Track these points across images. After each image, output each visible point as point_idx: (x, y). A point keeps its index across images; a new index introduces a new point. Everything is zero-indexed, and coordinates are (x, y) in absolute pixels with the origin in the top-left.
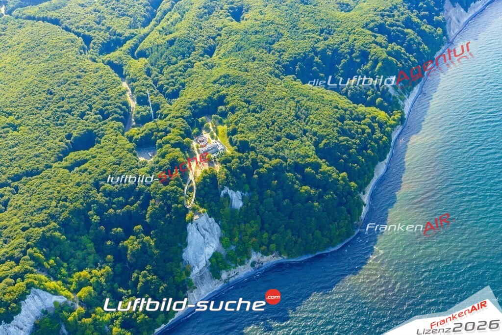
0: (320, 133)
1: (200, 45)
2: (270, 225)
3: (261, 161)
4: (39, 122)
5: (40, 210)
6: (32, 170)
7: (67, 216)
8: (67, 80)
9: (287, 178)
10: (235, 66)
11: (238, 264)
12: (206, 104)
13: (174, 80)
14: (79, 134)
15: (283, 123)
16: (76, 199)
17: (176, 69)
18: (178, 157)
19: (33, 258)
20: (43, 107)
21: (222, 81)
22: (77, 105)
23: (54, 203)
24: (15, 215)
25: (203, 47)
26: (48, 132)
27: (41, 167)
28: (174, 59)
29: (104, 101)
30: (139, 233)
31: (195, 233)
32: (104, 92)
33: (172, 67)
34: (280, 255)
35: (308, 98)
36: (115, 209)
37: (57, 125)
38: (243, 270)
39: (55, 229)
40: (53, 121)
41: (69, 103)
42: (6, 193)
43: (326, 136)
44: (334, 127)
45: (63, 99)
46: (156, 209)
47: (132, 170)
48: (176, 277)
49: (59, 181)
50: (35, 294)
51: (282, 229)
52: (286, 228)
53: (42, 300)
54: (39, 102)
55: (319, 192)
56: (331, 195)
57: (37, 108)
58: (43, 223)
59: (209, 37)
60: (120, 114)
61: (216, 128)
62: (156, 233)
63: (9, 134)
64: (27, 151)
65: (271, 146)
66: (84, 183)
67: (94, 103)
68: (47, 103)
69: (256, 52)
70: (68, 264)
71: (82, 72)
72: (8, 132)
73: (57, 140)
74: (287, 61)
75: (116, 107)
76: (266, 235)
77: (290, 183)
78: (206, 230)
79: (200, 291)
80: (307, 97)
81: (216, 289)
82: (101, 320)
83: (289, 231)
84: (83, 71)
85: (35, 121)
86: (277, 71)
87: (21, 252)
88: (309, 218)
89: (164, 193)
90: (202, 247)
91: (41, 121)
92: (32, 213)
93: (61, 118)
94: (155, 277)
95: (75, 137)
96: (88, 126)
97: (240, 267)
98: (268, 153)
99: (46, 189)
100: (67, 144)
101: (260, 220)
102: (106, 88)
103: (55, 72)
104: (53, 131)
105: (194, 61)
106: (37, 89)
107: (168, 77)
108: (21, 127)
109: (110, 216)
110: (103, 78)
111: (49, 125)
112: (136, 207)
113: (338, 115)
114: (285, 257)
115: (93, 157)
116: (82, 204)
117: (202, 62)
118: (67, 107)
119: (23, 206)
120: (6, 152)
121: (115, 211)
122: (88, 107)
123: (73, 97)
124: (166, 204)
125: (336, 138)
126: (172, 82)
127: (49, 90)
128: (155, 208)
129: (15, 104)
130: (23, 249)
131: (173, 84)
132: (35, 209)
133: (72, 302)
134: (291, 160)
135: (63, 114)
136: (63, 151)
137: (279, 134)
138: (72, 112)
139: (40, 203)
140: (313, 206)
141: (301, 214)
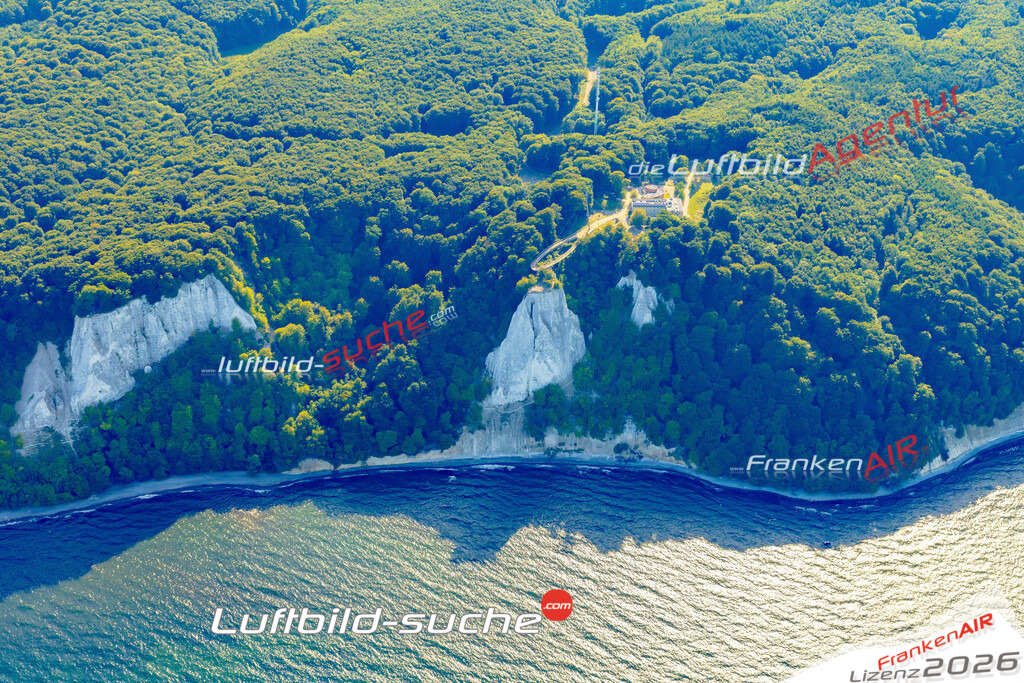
0: (911, 264)
1: (794, 49)
2: (684, 378)
3: (732, 255)
4: (392, 71)
5: (298, 180)
6: (329, 130)
7: (333, 206)
8: (487, 27)
9: (767, 305)
10: (826, 99)
11: (589, 433)
12: (707, 137)
13: (684, 87)
14: (444, 110)
15: (840, 218)
16: (361, 188)
17: (703, 72)
18: (574, 188)
19: (239, 234)
20: (416, 53)
21: (775, 112)
22: (474, 68)
23: (324, 180)
24: (256, 174)
25: (797, 55)
26: (396, 90)
27: (346, 131)
28: (715, 54)
29: (525, 77)
30: (430, 282)
31: (522, 317)
32: (537, 64)
33: (700, 66)
34: (685, 456)
35: (942, 203)
36: (415, 231)
37: (419, 86)
38: (594, 448)
39: (300, 216)
40: (417, 78)
41: (463, 60)
42: (267, 145)
43: (920, 272)
44: (956, 266)
45: (458, 51)
46: (480, 252)
47: (482, 183)
48: (451, 384)
49: (356, 158)
50: (211, 286)
51: (705, 397)
52: (714, 401)
53: (218, 305)
54: (416, 42)
55: (826, 363)
56: (849, 377)
57: (405, 51)
58: (287, 199)
59: (826, 43)
60: (538, 106)
61: (700, 183)
62: (457, 294)
63: (334, 73)
64: (341, 103)
65: (777, 242)
66: (392, 173)
67: (506, 74)
68: (427, 48)
69: (900, 92)
70: (291, 283)
71: (524, 23)
72: (334, 69)
73: (400, 107)
74: (964, 131)
75: (539, 93)
76: (668, 397)
77: (767, 316)
78: (546, 323)
79: (490, 442)
80: (942, 199)
81: (522, 456)
82: (289, 384)
83: (719, 409)
84: (526, 23)
85: (388, 67)
86: (921, 141)
87: (227, 218)
88: (774, 401)
89: (509, 231)
90: (527, 353)
91: (397, 71)
92: (283, 180)
93: (433, 78)
94: (414, 362)
95: (435, 112)
96: (469, 104)
97: (591, 438)
98: (759, 249)
99: (328, 159)
100: (414, 118)
101: (670, 361)
102: (547, 60)
103: (476, 9)
104: (405, 91)
105: (753, 71)
106: (426, 24)
107: (678, 78)
108: (360, 71)
109: (401, 238)
110: (554, 43)
111: (405, 81)
112: (451, 241)
113: (985, 252)
114: (694, 466)
115: (438, 147)
116: (367, 199)
117: (771, 79)
118: (456, 65)
119: (278, 167)
120: (310, 93)
121: (414, 235)
122: (491, 77)
123: (477, 53)
124: (500, 250)
125: (942, 287)
126: (679, 89)
127: (444, 30)
128: (478, 251)
129: (375, 35)
130: (233, 216)
131: (677, 93)
132: (291, 177)
133: (262, 337)
134: (799, 279)
135: (440, 73)
136: (399, 123)
137: (812, 232)
138: (459, 77)
139: (304, 172)
140: (796, 382)
141: (761, 386)
